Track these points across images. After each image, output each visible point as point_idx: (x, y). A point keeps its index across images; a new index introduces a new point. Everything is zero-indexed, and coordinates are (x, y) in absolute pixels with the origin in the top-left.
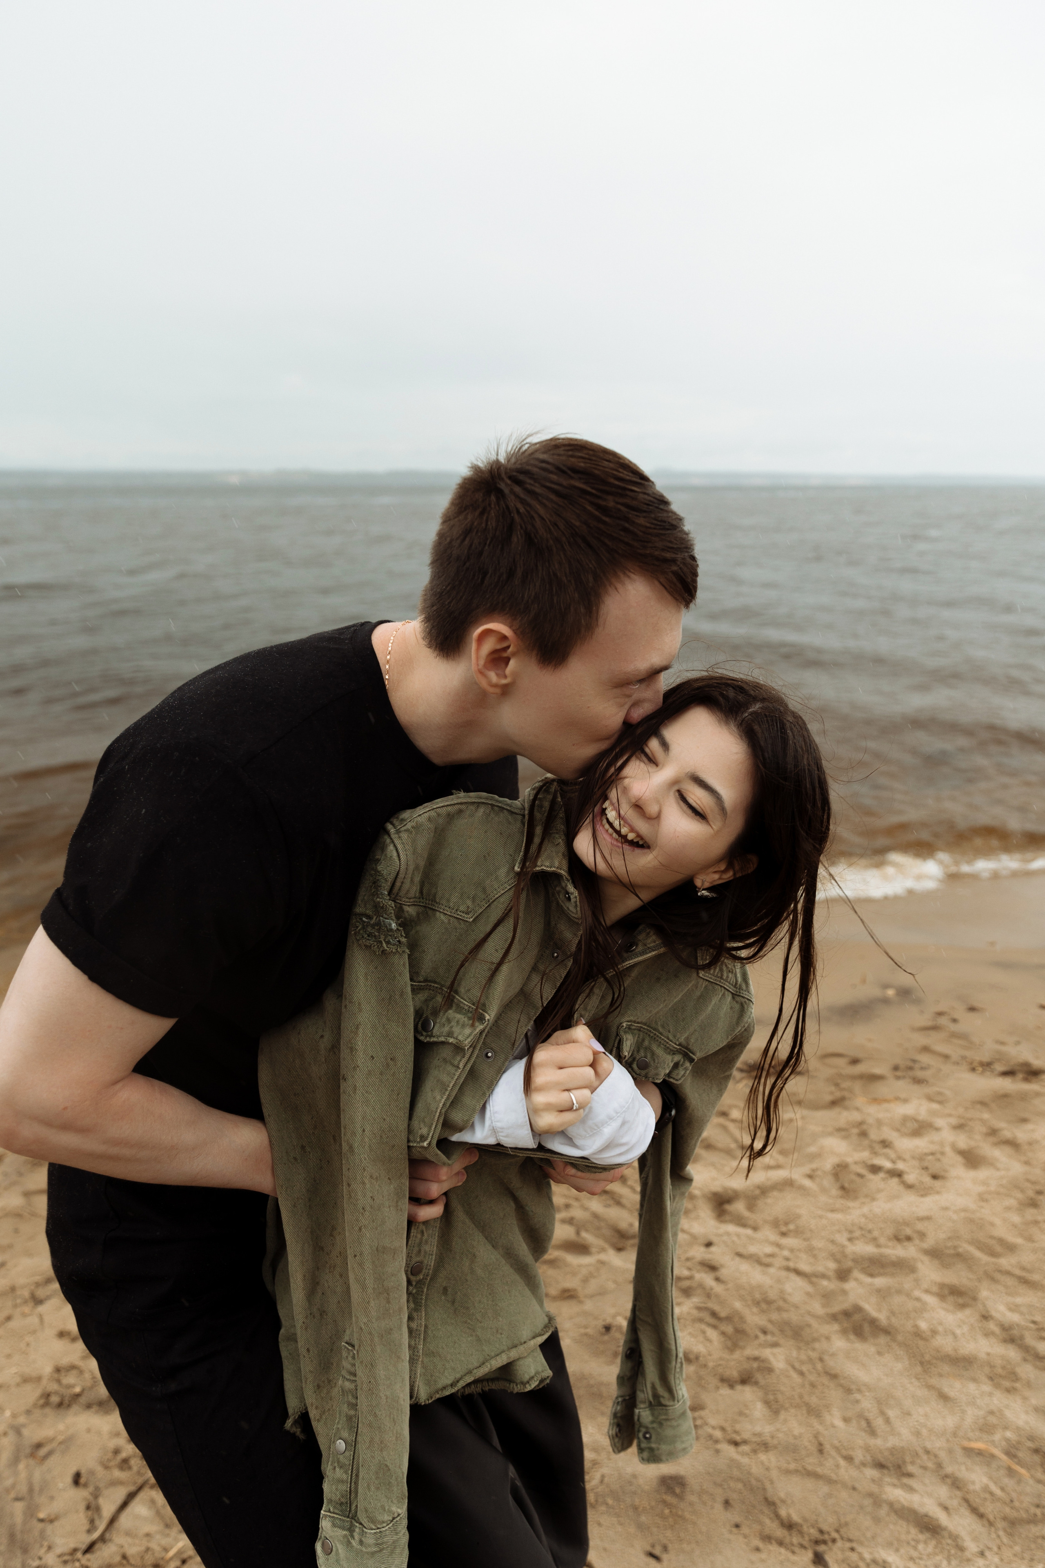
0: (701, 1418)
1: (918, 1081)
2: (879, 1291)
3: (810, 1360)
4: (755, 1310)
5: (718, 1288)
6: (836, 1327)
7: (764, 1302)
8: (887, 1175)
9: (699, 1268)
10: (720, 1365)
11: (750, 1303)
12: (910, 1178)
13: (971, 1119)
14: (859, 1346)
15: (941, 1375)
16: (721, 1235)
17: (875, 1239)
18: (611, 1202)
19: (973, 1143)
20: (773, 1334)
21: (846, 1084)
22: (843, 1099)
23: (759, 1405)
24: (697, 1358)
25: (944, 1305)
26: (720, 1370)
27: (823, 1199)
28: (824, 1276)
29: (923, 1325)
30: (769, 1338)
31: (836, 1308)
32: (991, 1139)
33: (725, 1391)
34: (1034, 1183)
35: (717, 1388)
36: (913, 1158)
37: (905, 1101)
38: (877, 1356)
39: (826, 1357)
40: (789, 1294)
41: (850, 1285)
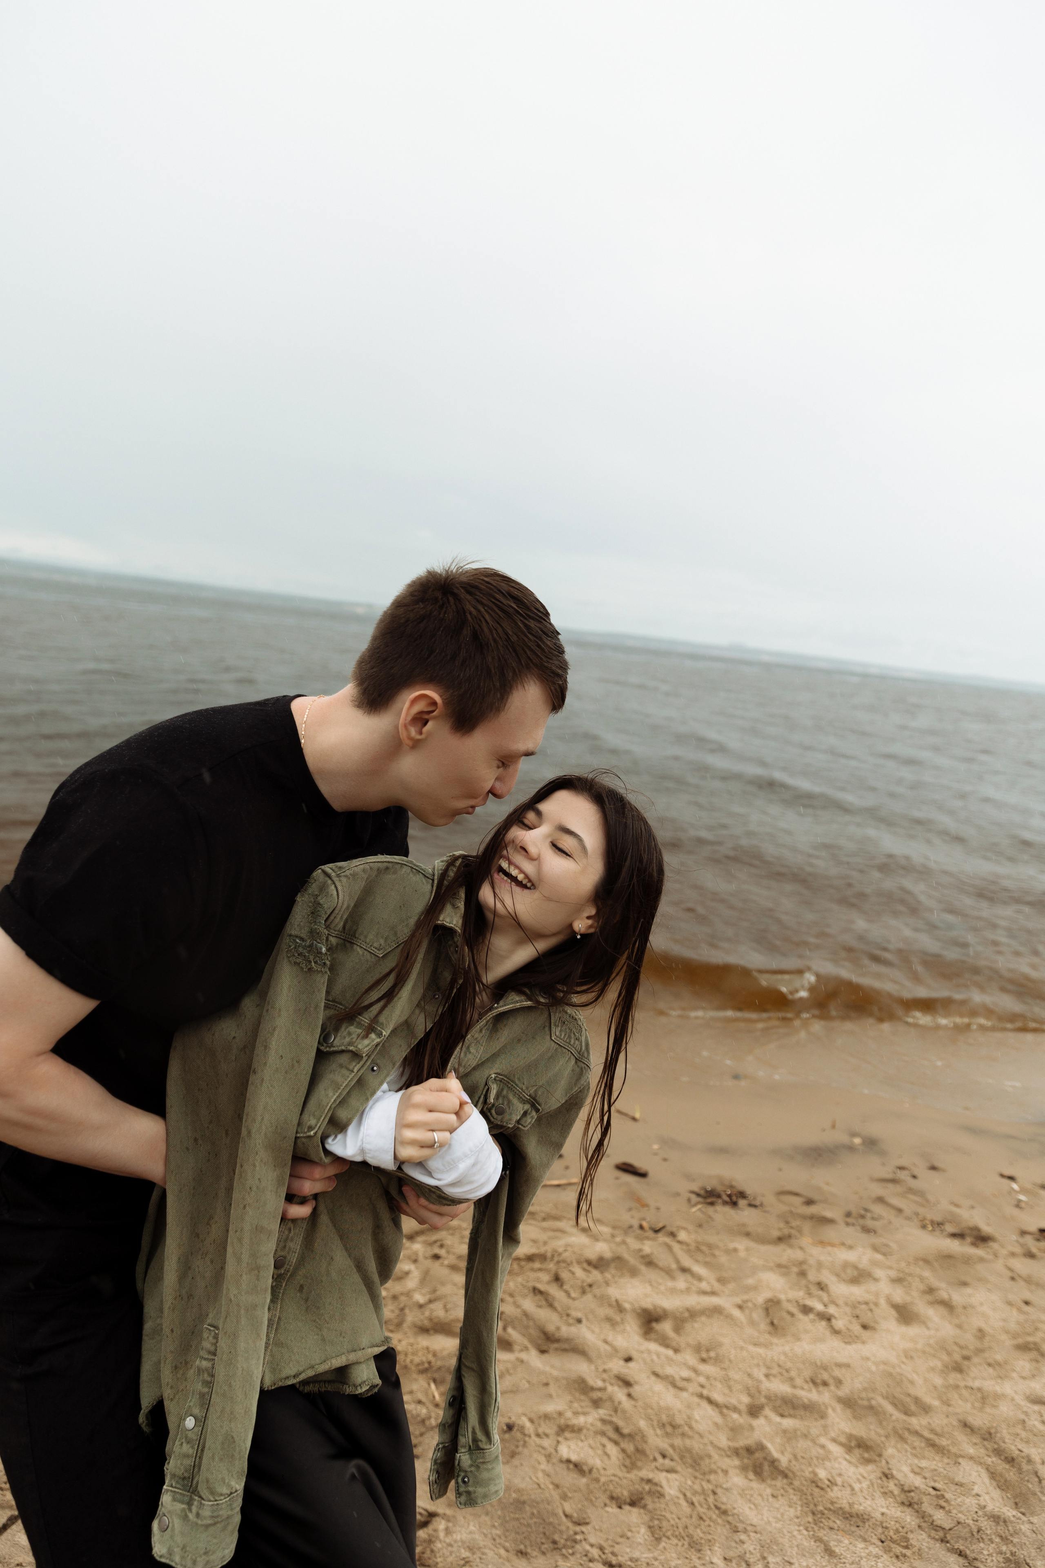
0: (583, 1532)
1: (866, 1230)
2: (785, 1432)
3: (703, 1491)
4: (659, 1432)
5: (626, 1403)
6: (737, 1462)
7: (670, 1427)
8: (816, 1318)
9: (613, 1381)
10: (611, 1481)
11: (655, 1423)
12: (839, 1324)
13: (910, 1275)
14: (755, 1485)
15: (831, 1529)
16: (642, 1352)
17: (791, 1379)
18: (544, 1303)
19: (908, 1299)
20: (672, 1460)
21: (794, 1223)
22: (790, 1236)
23: (643, 1530)
24: (590, 1471)
25: (847, 1457)
26: (611, 1487)
27: (749, 1331)
28: (735, 1409)
29: (822, 1474)
30: (667, 1462)
31: (741, 1442)
32: (929, 1298)
33: (612, 1510)
34: (961, 1347)
35: (605, 1505)
36: (846, 1304)
37: (851, 1247)
38: (771, 1499)
39: (719, 1491)
40: (697, 1421)
41: (759, 1423)
